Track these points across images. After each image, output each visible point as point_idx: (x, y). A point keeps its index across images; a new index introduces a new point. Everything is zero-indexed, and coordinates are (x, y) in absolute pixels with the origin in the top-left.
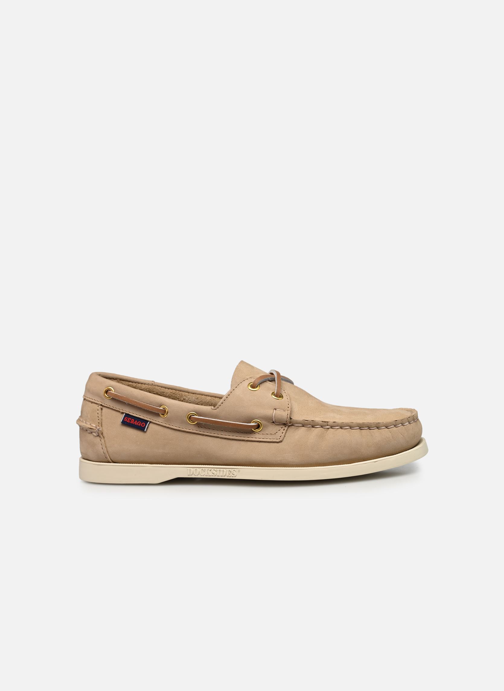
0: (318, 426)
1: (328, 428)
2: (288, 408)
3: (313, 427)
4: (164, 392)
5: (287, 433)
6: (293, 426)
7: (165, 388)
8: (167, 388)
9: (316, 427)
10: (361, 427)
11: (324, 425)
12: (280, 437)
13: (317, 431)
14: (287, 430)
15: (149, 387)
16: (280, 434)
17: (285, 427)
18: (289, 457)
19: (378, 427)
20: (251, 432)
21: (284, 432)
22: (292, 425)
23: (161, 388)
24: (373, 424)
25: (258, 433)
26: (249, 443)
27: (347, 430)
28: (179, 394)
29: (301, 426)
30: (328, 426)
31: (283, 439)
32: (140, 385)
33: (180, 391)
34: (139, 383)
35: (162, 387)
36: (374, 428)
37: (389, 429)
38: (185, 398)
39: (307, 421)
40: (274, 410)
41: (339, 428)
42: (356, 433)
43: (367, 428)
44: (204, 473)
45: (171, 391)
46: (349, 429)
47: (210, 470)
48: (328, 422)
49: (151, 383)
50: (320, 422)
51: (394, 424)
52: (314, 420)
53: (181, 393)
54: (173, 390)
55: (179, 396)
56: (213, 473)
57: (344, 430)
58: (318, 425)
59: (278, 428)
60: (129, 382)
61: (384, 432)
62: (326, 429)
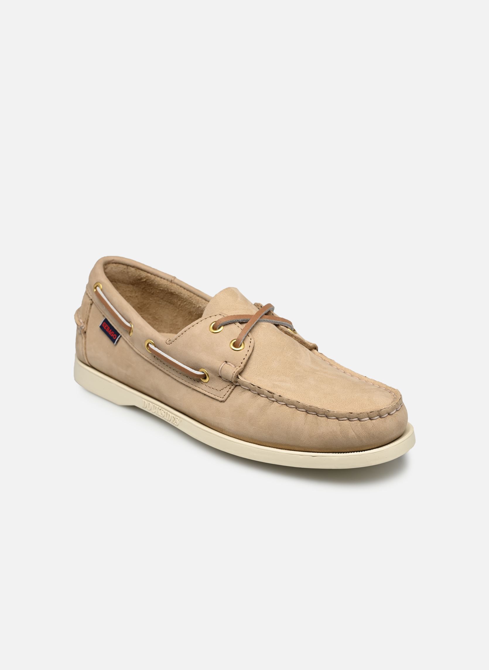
0: (263, 396)
1: (273, 401)
2: (242, 363)
3: (259, 394)
4: (181, 293)
5: (232, 393)
6: (240, 387)
7: (184, 289)
8: (186, 289)
9: (262, 395)
10: (308, 410)
11: (270, 396)
12: (224, 396)
13: (262, 401)
14: (233, 390)
15: (167, 284)
16: (225, 391)
17: (233, 385)
18: (226, 422)
19: (327, 415)
20: (199, 381)
21: (230, 390)
22: (240, 385)
23: (179, 287)
24: (321, 410)
25: (205, 384)
26: (195, 392)
27: (292, 409)
28: (196, 300)
29: (248, 390)
30: (273, 398)
31: (226, 399)
32: (159, 279)
33: (198, 296)
34: (158, 277)
35: (181, 286)
36: (322, 416)
37: (340, 421)
38: (200, 305)
39: (254, 386)
40: (224, 362)
41: (284, 405)
42: (301, 415)
43: (314, 413)
44: (155, 411)
45: (189, 294)
46: (294, 409)
47: (160, 409)
48: (274, 394)
49: (170, 279)
50: (266, 391)
51: (348, 417)
52: (261, 388)
53: (198, 299)
54: (191, 293)
55: (195, 301)
56: (161, 414)
57: (289, 408)
58: (263, 394)
59: (225, 384)
60: (148, 272)
61: (333, 424)
62: (271, 401)
